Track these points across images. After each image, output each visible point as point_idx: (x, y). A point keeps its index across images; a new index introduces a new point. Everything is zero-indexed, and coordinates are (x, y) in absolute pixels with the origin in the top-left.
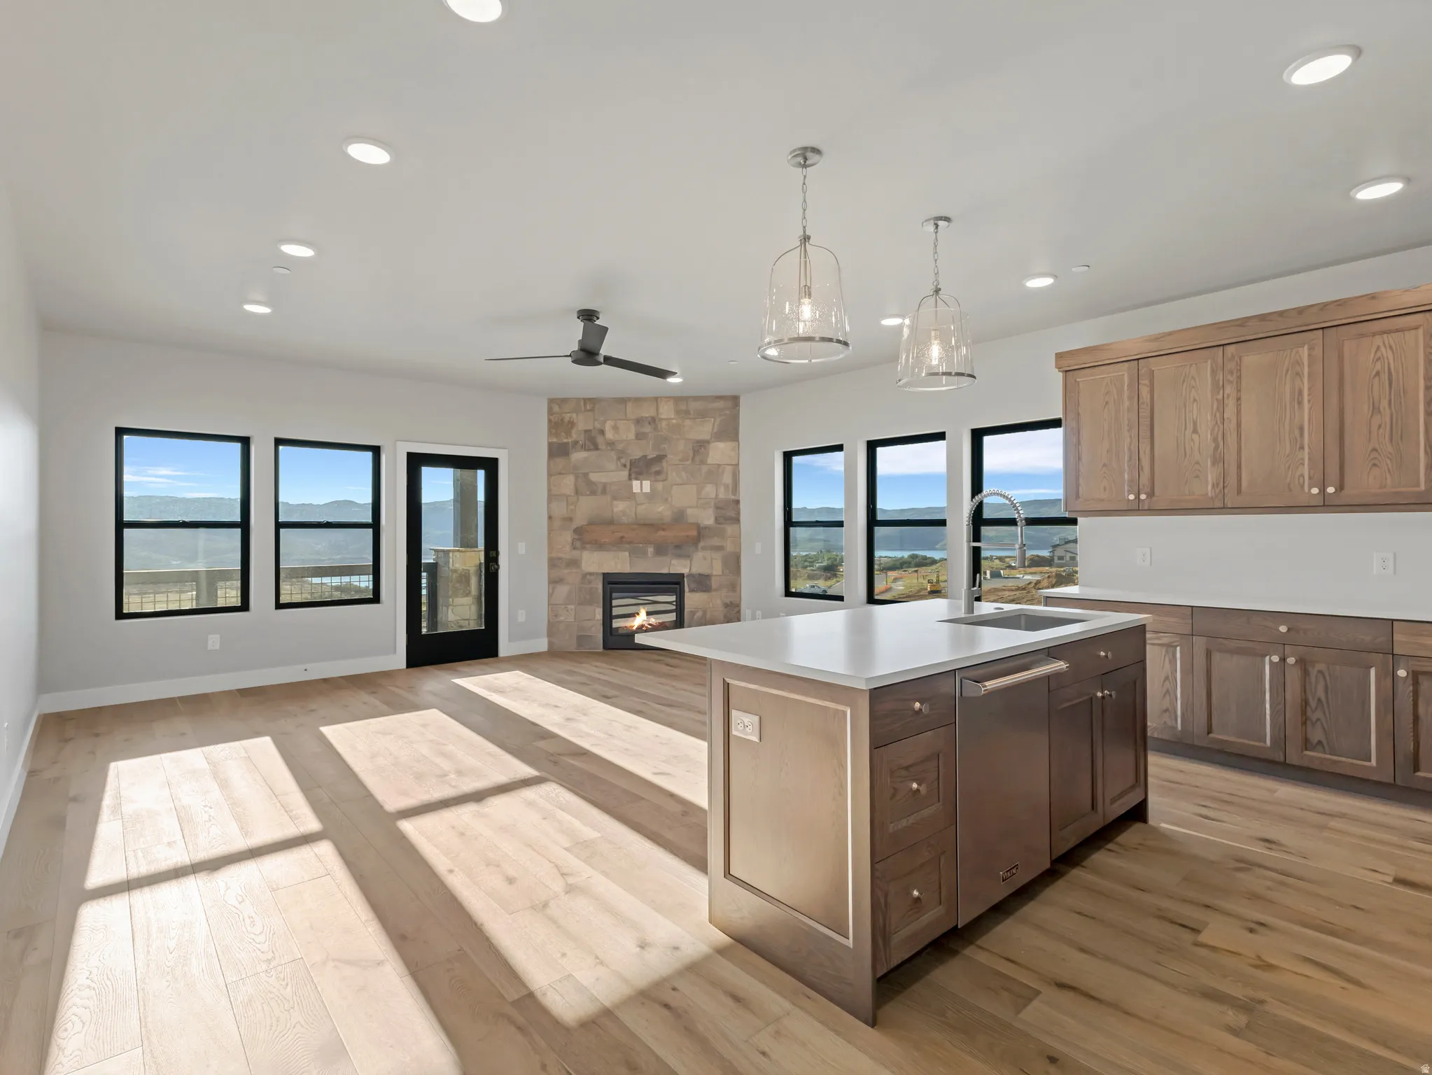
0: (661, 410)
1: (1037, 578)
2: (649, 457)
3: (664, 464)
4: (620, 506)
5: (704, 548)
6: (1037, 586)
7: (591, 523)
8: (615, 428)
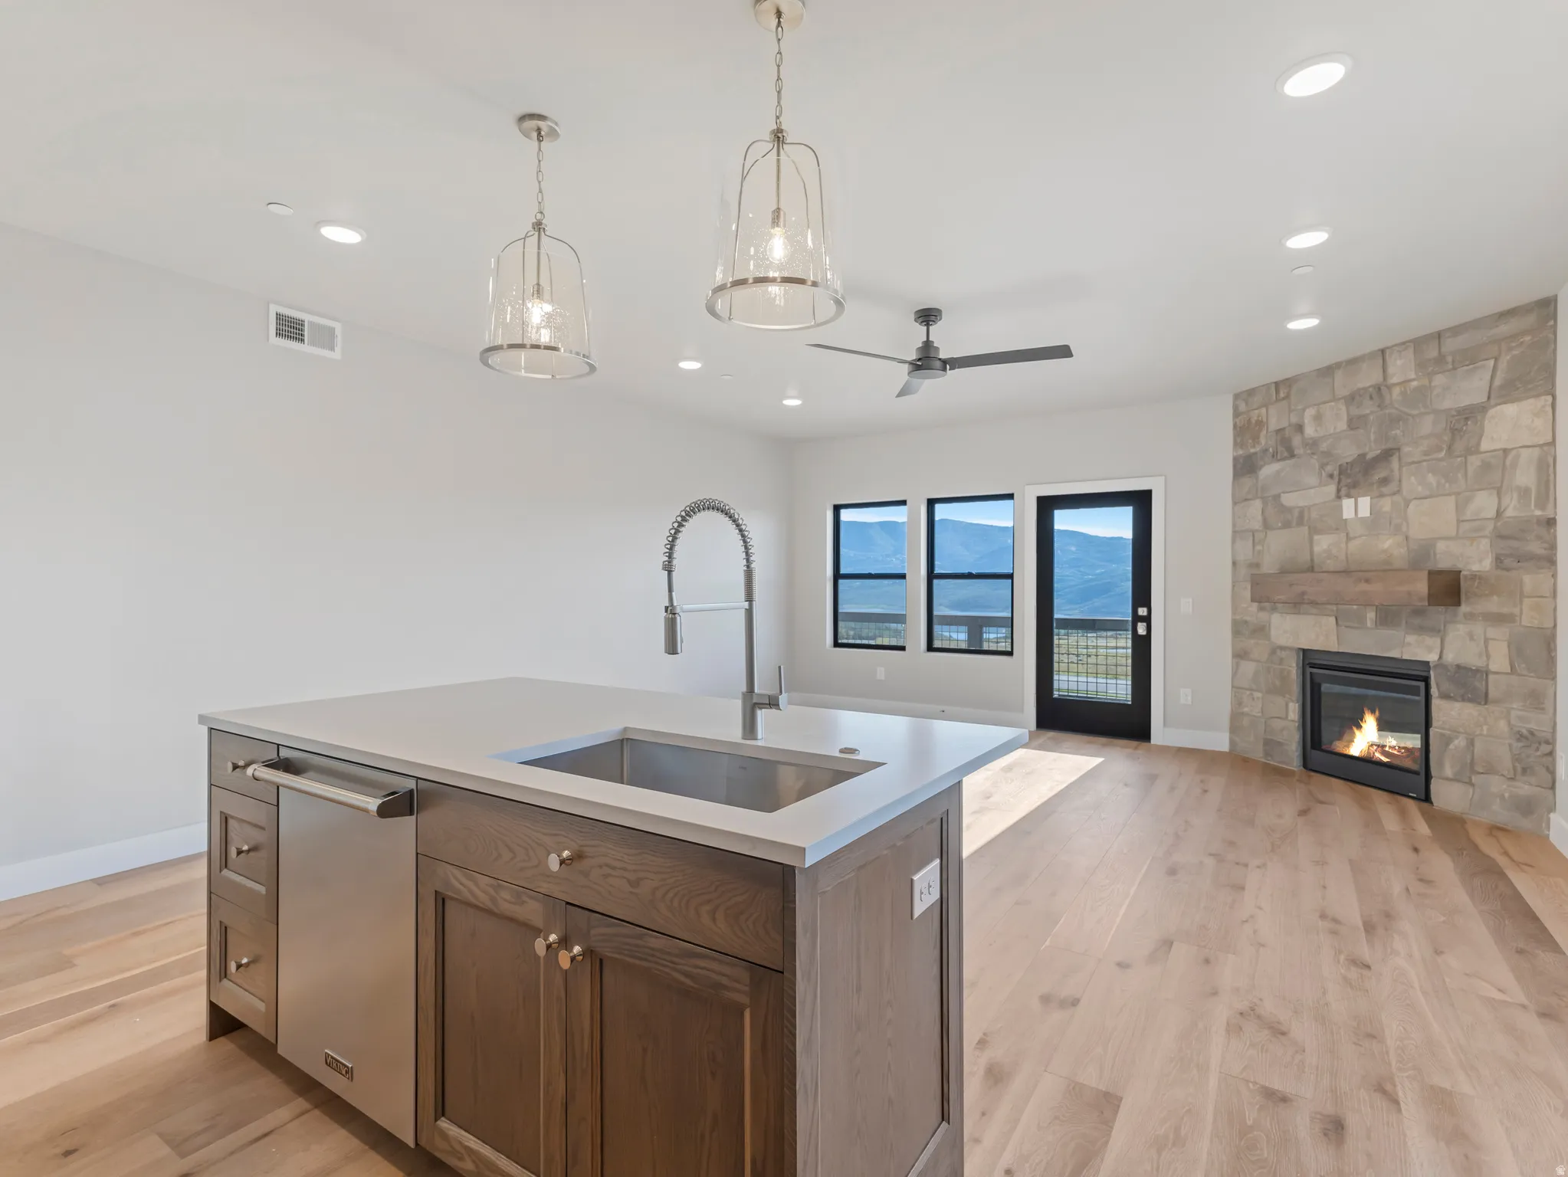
0: (1391, 370)
2: (1369, 456)
3: (1395, 463)
4: (1323, 543)
5: (1470, 617)
7: (1283, 572)
8: (1318, 418)
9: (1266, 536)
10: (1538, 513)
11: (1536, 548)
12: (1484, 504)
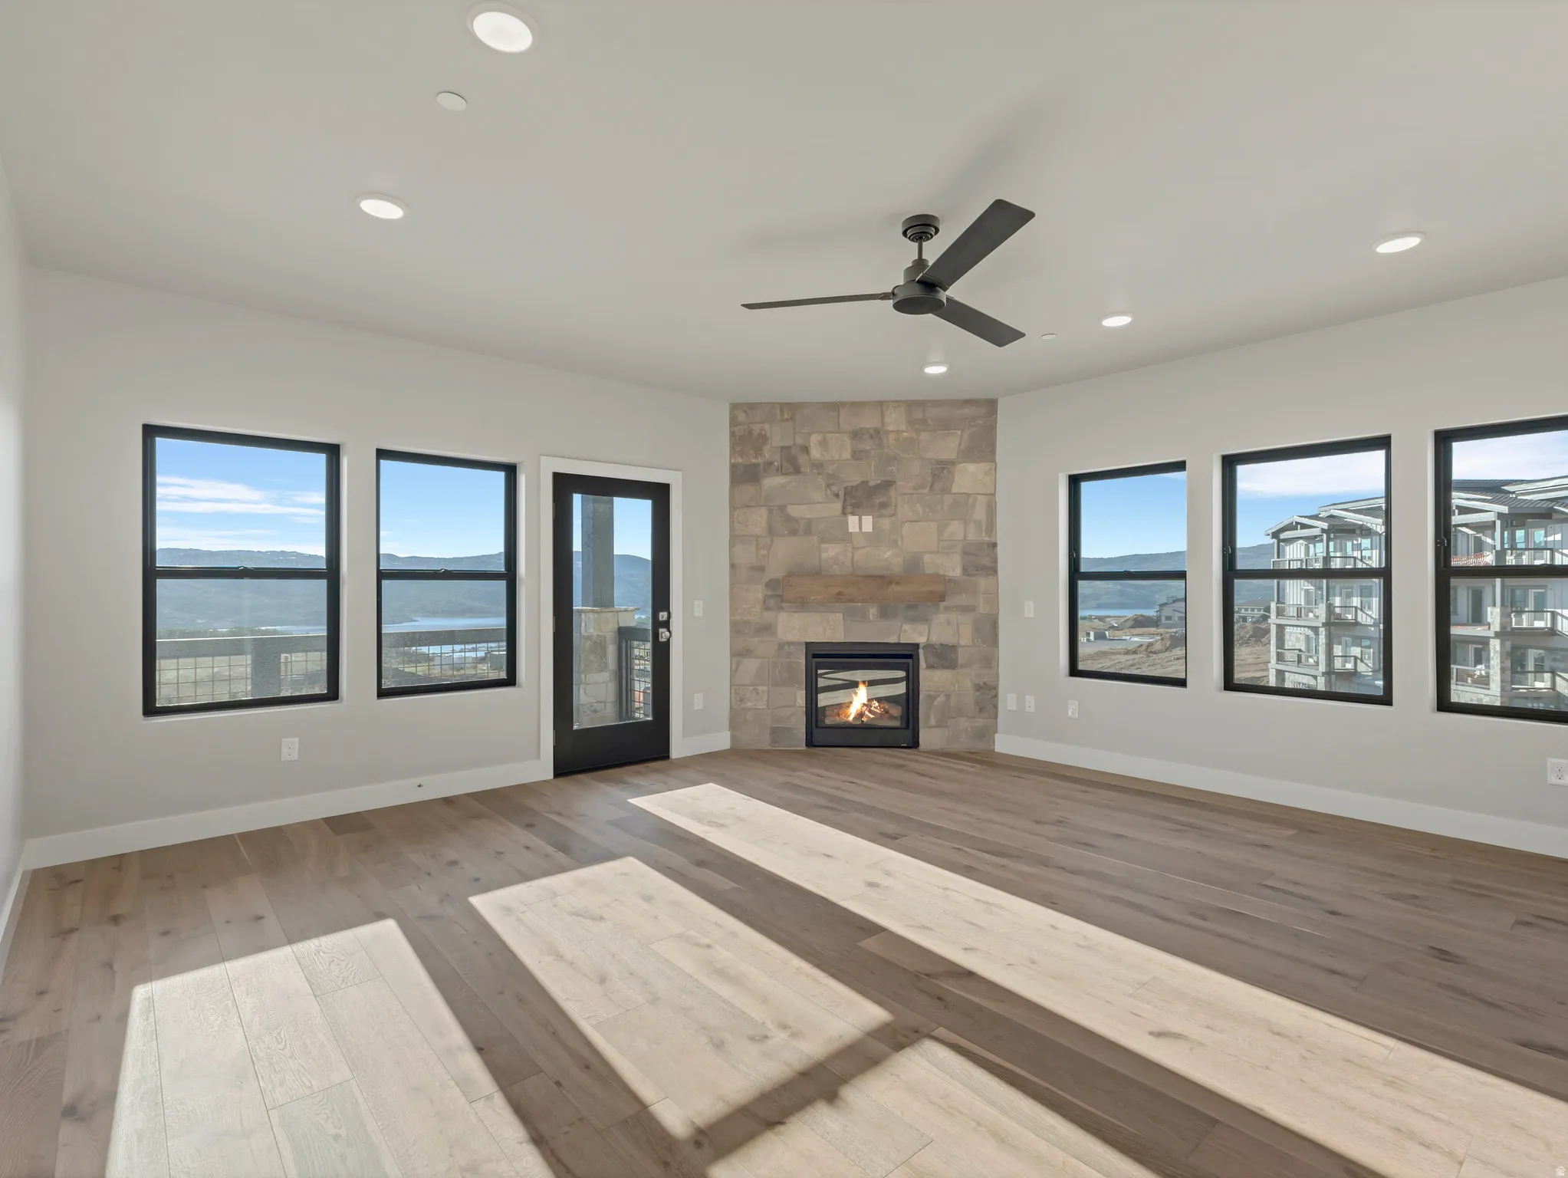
0: (887, 420)
1: (1147, 640)
2: (872, 483)
3: (892, 493)
4: (830, 551)
5: (947, 609)
6: (1149, 650)
7: (790, 575)
8: (824, 444)
9: (772, 541)
10: (987, 539)
11: (986, 562)
12: (955, 529)
